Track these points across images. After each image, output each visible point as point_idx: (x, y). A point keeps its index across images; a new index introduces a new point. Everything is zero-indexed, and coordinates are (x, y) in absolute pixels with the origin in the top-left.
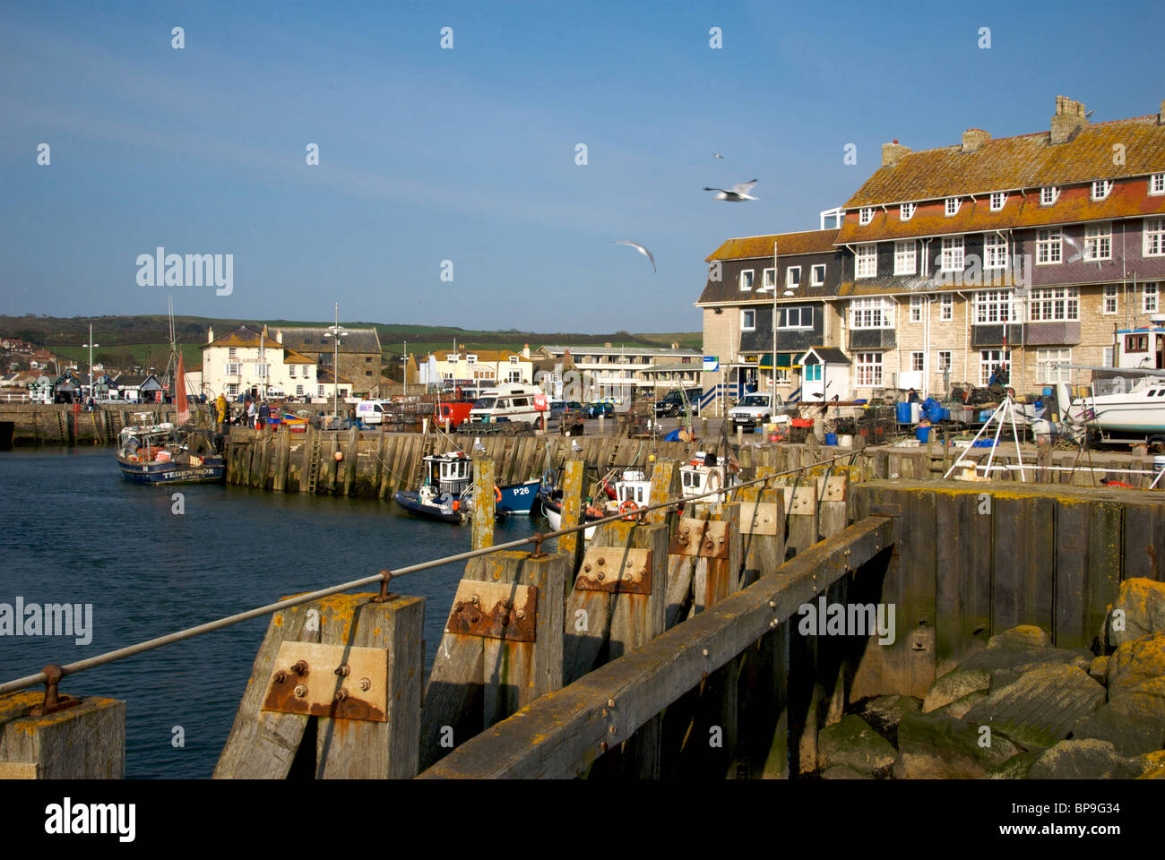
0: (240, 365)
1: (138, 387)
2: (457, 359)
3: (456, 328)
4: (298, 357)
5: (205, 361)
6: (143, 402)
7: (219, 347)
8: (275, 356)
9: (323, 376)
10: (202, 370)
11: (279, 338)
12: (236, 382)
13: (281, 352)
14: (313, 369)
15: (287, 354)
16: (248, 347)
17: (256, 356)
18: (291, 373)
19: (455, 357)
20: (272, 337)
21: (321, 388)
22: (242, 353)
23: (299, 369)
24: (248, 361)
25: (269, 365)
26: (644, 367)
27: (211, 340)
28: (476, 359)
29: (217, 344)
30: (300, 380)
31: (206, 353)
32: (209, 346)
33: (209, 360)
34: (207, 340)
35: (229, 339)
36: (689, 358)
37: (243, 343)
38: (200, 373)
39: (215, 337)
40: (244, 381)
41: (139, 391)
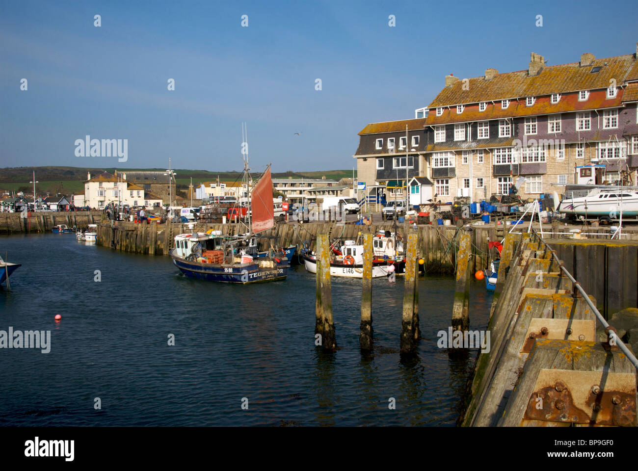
0: (105, 191)
1: (57, 203)
2: (216, 186)
3: (205, 171)
4: (134, 186)
5: (86, 189)
6: (60, 211)
7: (94, 182)
8: (123, 186)
9: (147, 196)
10: (84, 194)
11: (125, 177)
12: (103, 200)
13: (126, 184)
14: (142, 193)
15: (129, 185)
16: (109, 182)
17: (113, 186)
18: (131, 195)
19: (215, 185)
20: (119, 176)
21: (146, 202)
22: (106, 185)
23: (135, 192)
24: (109, 189)
25: (120, 191)
26: (309, 188)
27: (89, 178)
28: (225, 186)
29: (92, 180)
30: (136, 198)
31: (86, 185)
32: (88, 182)
33: (88, 189)
34: (87, 179)
35: (99, 178)
36: (331, 184)
37: (106, 180)
38: (84, 195)
39: (91, 177)
40: (107, 199)
41: (58, 205)
